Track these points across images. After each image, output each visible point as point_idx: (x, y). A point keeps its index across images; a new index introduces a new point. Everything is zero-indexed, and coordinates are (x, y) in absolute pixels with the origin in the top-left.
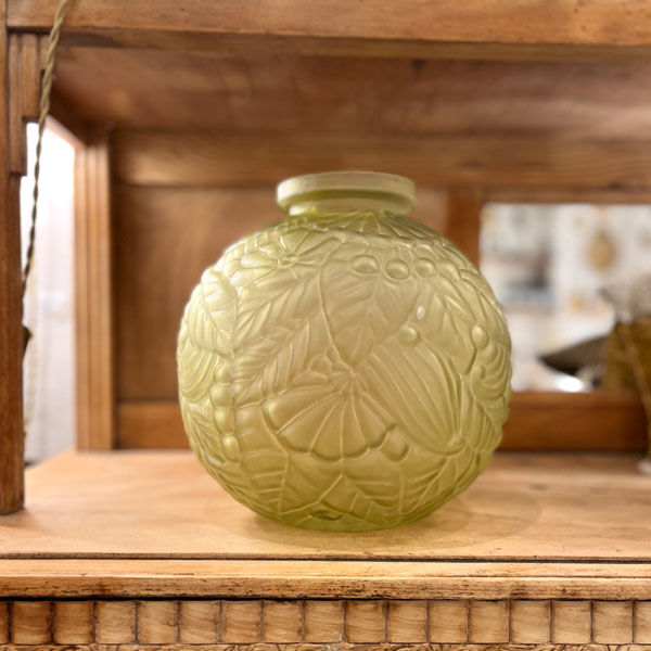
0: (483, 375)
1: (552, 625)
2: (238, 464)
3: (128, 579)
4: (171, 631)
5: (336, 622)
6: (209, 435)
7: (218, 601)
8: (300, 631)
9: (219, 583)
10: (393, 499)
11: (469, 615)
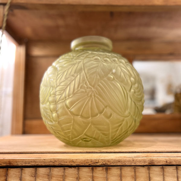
0: (135, 92)
1: (164, 175)
2: (57, 122)
3: (19, 159)
4: (33, 179)
5: (89, 174)
6: (48, 114)
7: (49, 168)
8: (77, 178)
9: (49, 160)
10: (107, 133)
11: (135, 172)
